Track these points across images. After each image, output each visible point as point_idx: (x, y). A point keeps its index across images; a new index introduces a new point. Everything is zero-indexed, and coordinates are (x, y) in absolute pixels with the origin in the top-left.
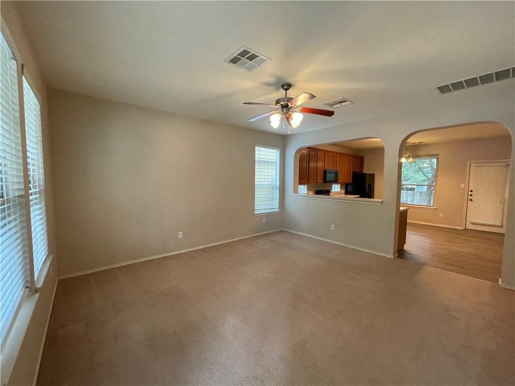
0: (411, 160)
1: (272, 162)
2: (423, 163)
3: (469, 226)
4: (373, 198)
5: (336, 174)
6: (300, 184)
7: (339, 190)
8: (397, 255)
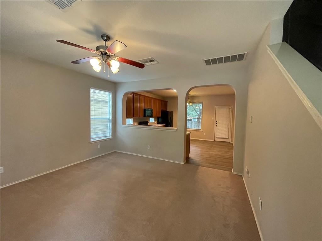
0: (191, 104)
1: (106, 102)
2: (196, 107)
3: (216, 140)
4: (172, 127)
5: (152, 111)
6: (127, 117)
7: (154, 122)
8: (185, 161)
